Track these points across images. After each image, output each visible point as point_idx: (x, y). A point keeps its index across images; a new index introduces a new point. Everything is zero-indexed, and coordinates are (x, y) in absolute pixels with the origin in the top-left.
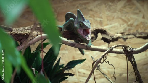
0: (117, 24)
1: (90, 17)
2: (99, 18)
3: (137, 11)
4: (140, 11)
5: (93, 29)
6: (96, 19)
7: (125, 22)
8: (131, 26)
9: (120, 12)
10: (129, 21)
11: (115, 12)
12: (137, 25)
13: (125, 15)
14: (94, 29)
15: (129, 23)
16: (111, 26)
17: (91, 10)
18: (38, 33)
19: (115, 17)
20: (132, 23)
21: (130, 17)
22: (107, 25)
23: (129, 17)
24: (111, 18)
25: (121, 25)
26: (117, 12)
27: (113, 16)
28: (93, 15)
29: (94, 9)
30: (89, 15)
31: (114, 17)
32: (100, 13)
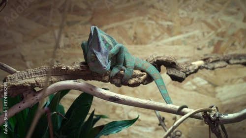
0: (197, 32)
1: (150, 19)
2: (166, 20)
3: (234, 10)
4: (239, 9)
5: (152, 59)
6: (160, 22)
7: (212, 28)
8: (223, 37)
9: (204, 10)
10: (220, 26)
11: (194, 10)
12: (234, 35)
13: (213, 15)
14: (154, 59)
15: (219, 30)
16: (187, 35)
17: (152, 6)
18: (53, 80)
19: (195, 19)
20: (224, 31)
21: (222, 20)
22: (180, 33)
23: (219, 20)
24: (188, 21)
25: (206, 34)
26: (198, 10)
27: (191, 17)
28: (156, 16)
29: (157, 5)
30: (149, 16)
31: (192, 19)
32: (168, 13)
